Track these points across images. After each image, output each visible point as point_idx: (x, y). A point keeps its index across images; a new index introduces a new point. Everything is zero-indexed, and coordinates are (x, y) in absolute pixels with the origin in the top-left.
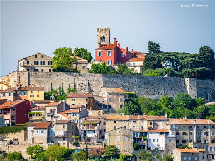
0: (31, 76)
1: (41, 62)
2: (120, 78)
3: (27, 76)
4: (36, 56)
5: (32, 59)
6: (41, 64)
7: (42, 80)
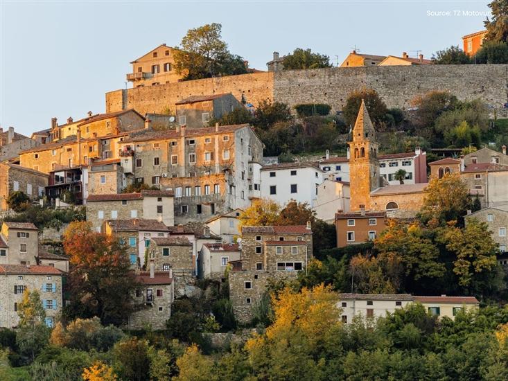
0: (128, 99)
1: (165, 65)
2: (320, 78)
3: (121, 101)
4: (155, 54)
5: (146, 62)
6: (165, 70)
7: (150, 105)
